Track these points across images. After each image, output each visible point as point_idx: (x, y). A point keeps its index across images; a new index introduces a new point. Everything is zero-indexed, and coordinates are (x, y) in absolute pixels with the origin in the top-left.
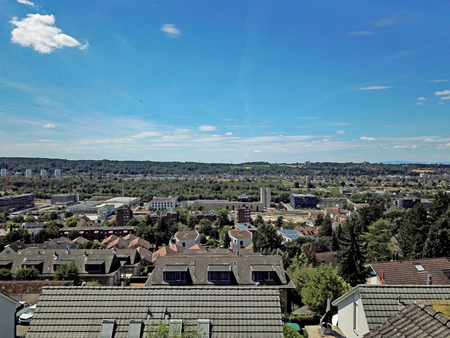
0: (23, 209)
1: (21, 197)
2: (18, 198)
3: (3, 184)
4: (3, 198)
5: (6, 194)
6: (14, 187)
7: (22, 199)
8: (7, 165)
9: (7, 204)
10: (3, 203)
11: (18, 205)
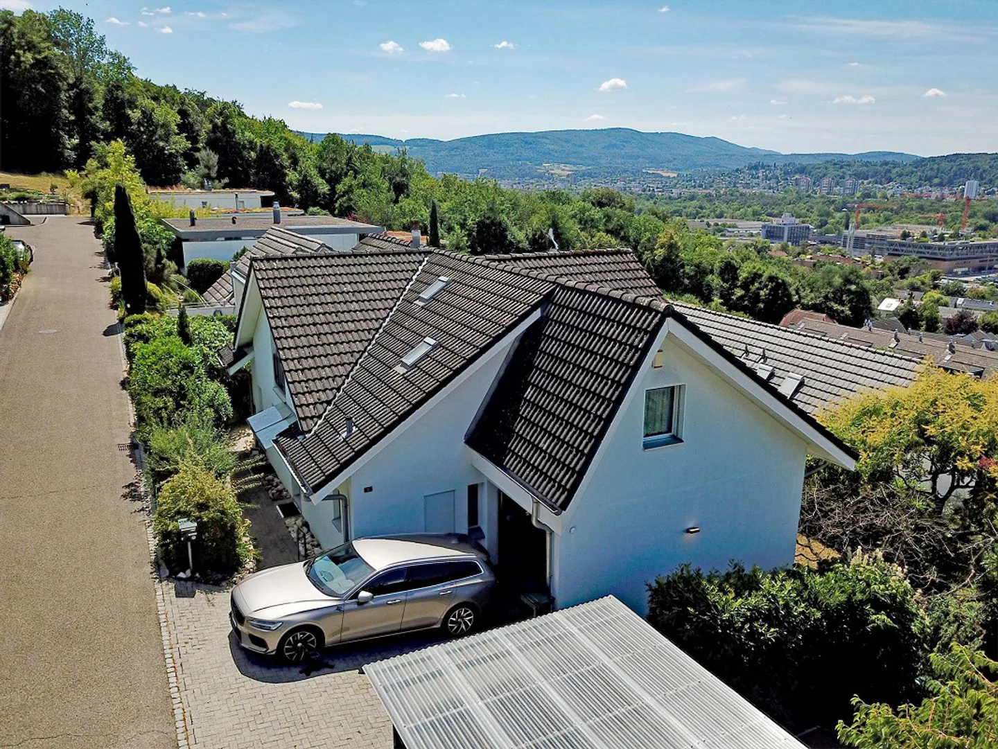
0: (984, 274)
1: (985, 246)
2: (979, 246)
3: (959, 213)
4: (946, 244)
5: (956, 236)
6: (983, 222)
7: (988, 249)
8: (984, 171)
9: (952, 257)
10: (944, 255)
11: (977, 263)
